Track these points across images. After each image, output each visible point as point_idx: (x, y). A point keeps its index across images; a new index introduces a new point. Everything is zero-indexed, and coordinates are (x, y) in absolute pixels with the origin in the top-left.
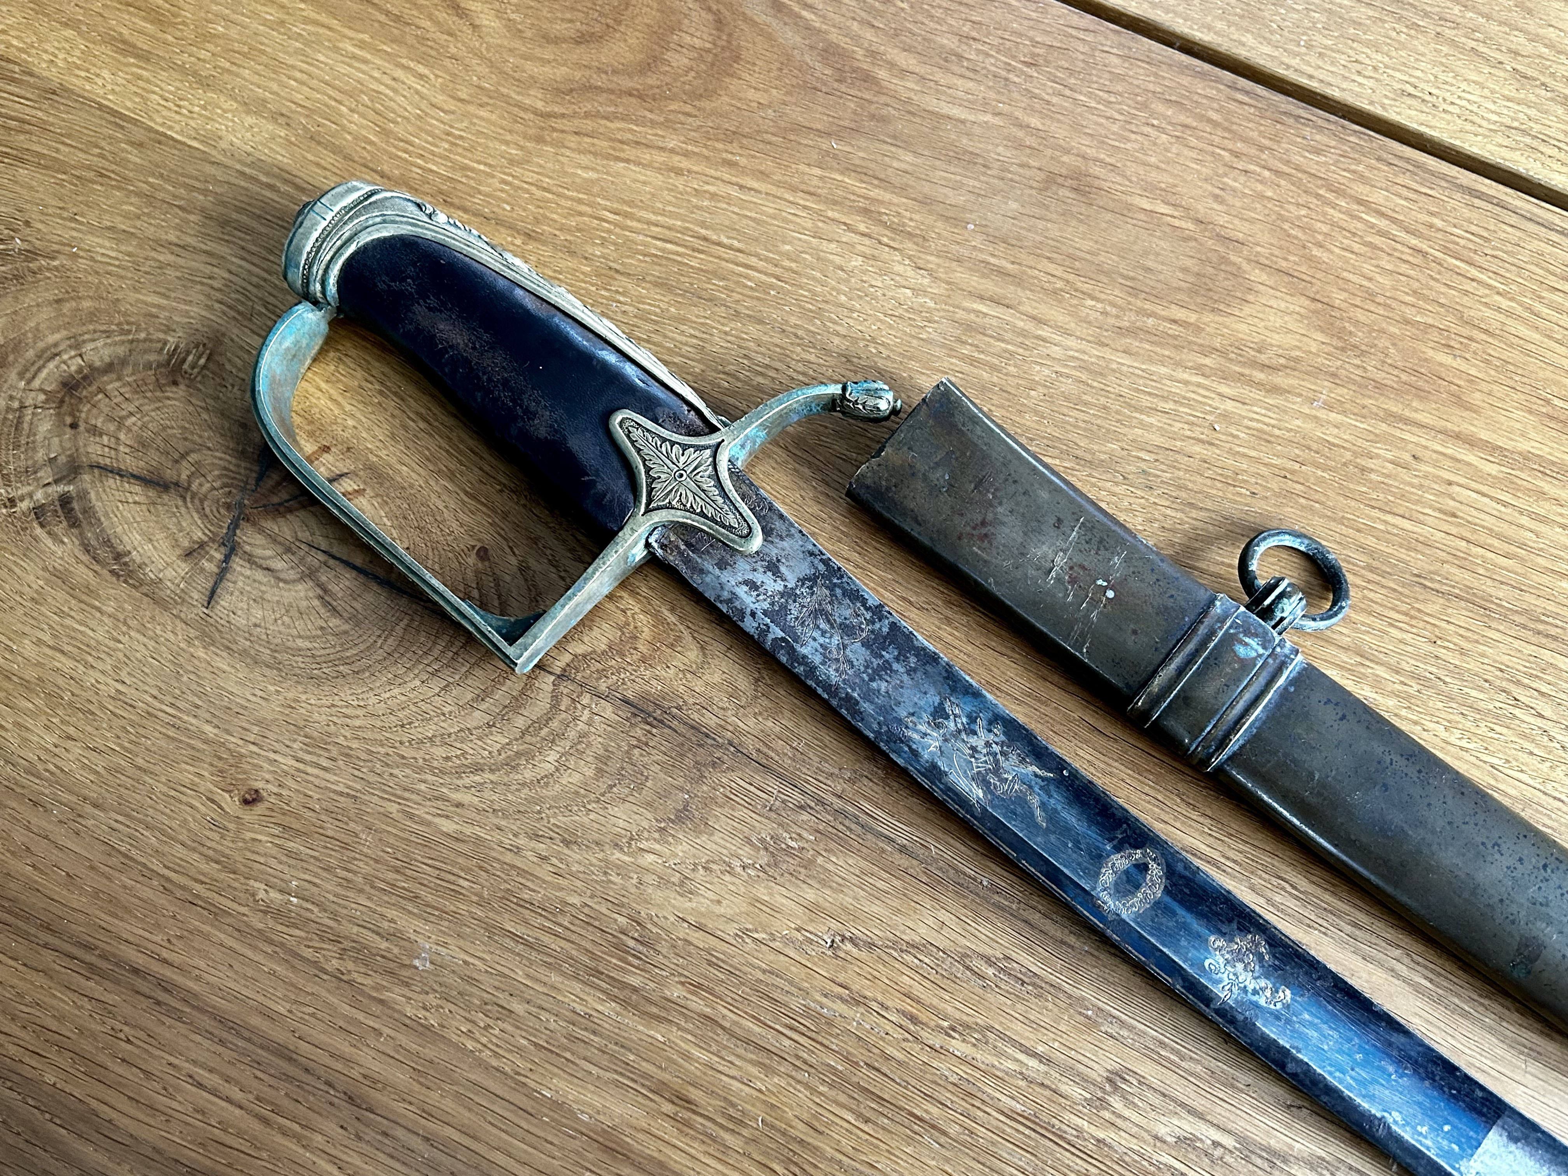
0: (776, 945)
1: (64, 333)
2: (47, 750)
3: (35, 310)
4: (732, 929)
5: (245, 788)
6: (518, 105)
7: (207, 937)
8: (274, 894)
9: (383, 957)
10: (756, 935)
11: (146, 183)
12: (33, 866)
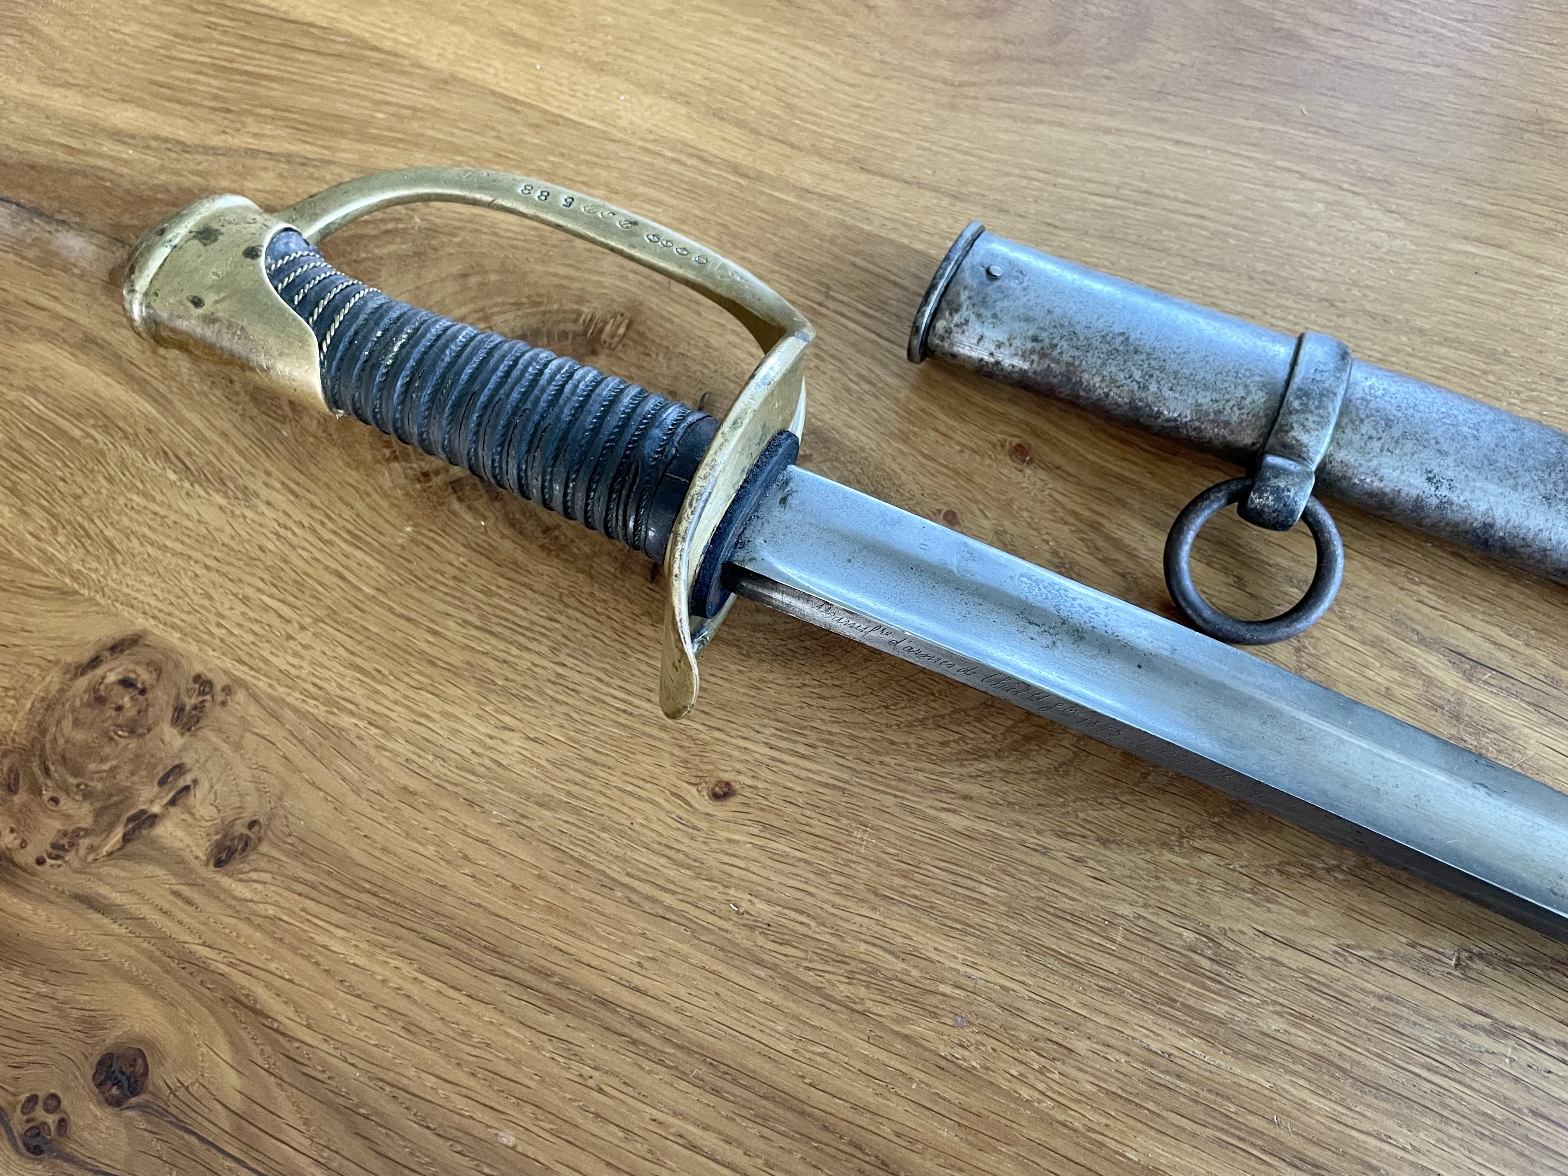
0: (1389, 965)
1: (471, 306)
2: (480, 742)
3: (438, 285)
4: (1328, 945)
5: (713, 781)
6: (924, 76)
7: (685, 958)
8: (760, 906)
9: (901, 981)
10: (1360, 953)
11: (547, 161)
12: (473, 877)
